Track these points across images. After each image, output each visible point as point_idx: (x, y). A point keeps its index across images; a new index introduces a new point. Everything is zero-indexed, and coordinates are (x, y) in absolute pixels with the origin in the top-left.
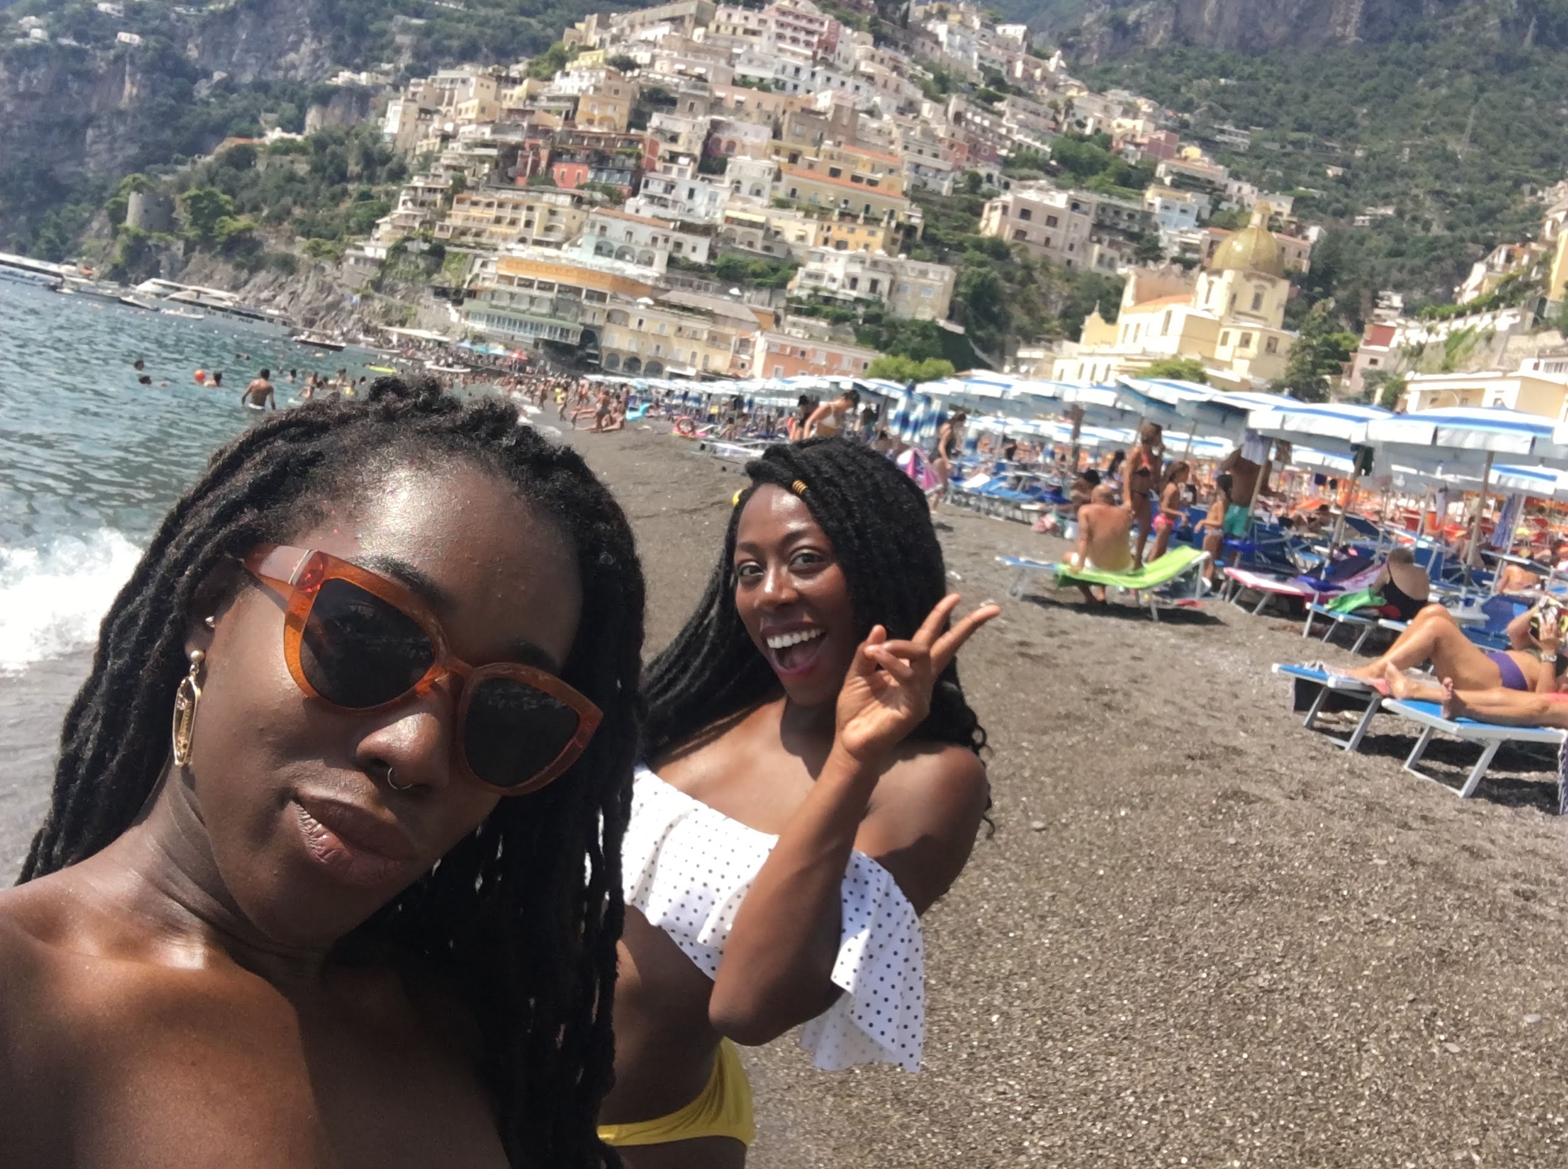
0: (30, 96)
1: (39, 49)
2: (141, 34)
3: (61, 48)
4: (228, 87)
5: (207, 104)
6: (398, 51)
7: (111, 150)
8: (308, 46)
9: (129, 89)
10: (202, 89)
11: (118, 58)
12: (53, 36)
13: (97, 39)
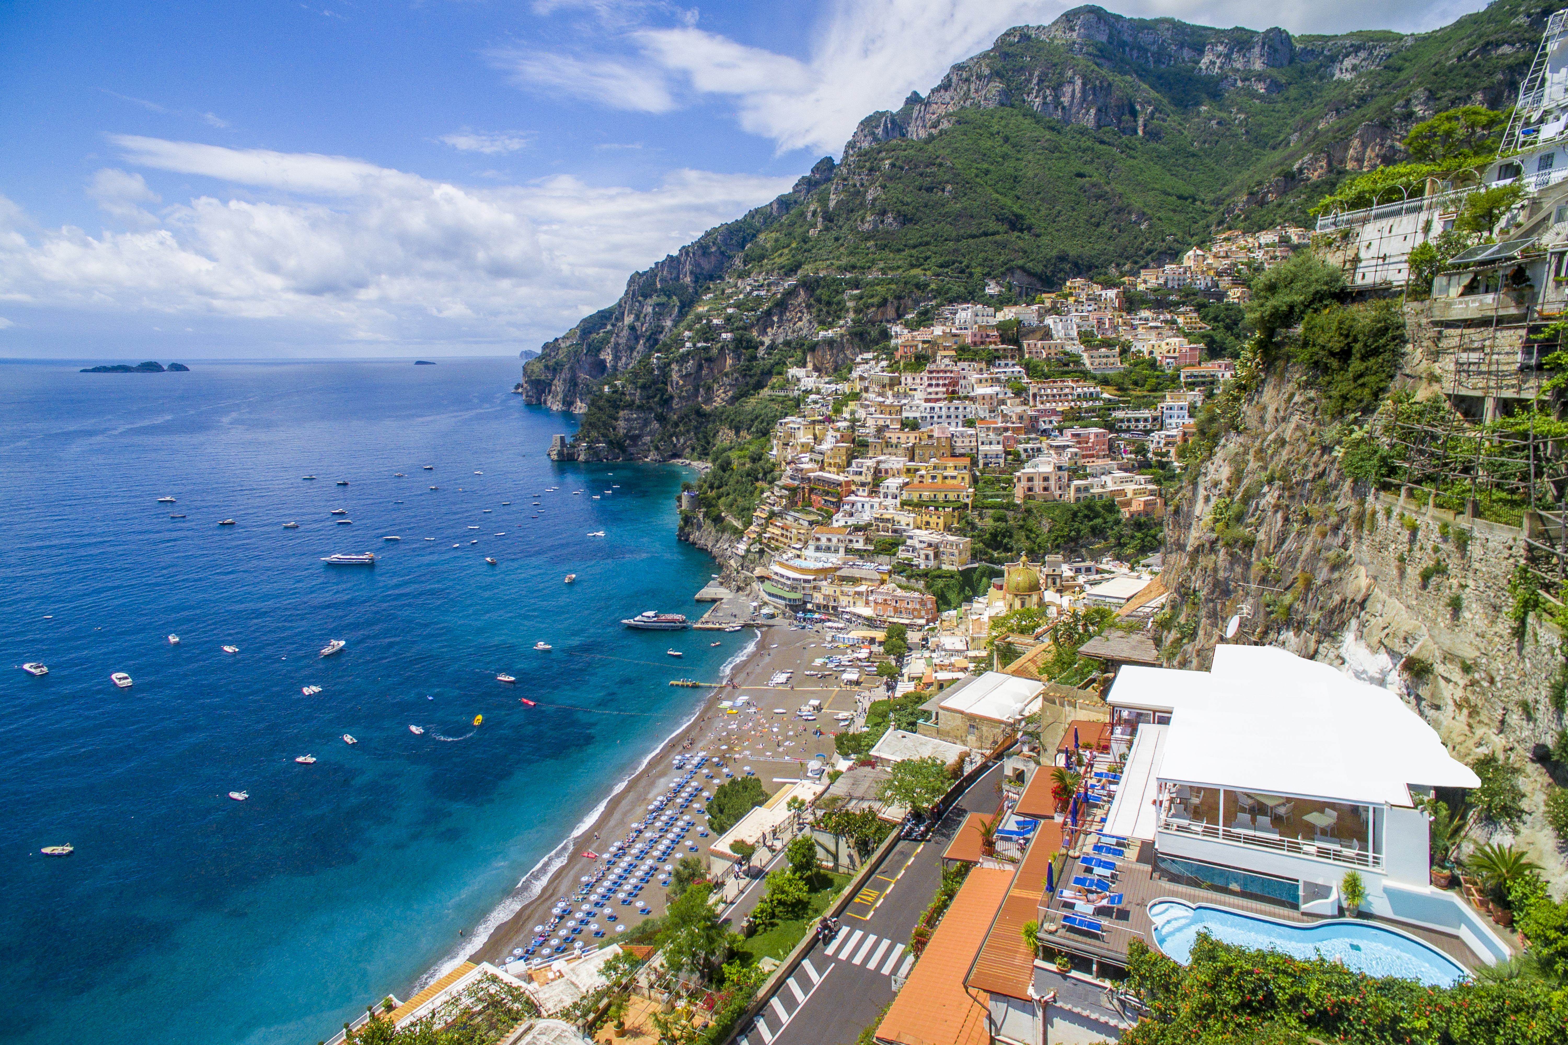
0: (688, 375)
1: (689, 353)
2: (731, 331)
3: (698, 349)
4: (772, 347)
5: (763, 359)
6: (847, 311)
7: (724, 392)
8: (806, 317)
9: (729, 362)
10: (761, 352)
11: (722, 348)
12: (694, 345)
13: (713, 340)
